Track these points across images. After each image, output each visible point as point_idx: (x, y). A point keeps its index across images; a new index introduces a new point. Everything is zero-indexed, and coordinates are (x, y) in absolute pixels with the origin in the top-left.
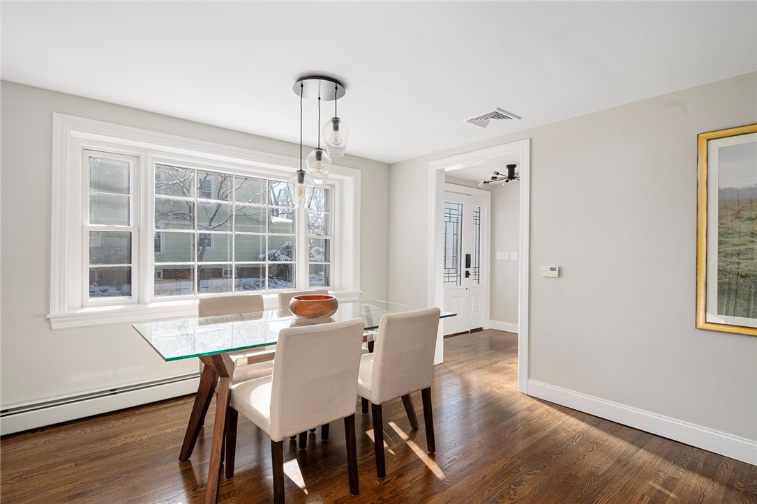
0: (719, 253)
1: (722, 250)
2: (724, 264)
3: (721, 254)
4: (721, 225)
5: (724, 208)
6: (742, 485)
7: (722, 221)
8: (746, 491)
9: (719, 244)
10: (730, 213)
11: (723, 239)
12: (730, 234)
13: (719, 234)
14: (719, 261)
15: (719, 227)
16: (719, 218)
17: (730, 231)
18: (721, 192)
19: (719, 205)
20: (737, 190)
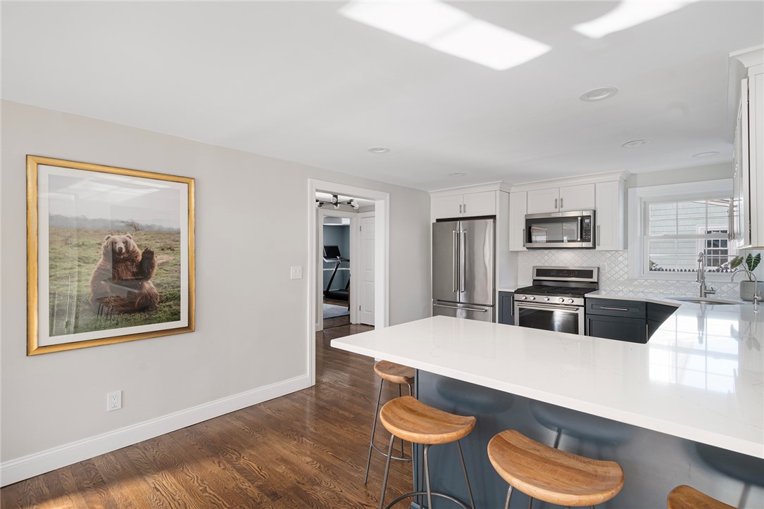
0: (50, 277)
1: (53, 274)
2: (55, 287)
3: (52, 278)
4: (52, 250)
5: (54, 234)
6: (88, 482)
7: (53, 246)
8: (94, 484)
9: (50, 268)
10: (61, 239)
11: (54, 263)
12: (61, 259)
13: (50, 259)
14: (50, 285)
15: (50, 252)
16: (50, 243)
17: (61, 256)
18: (51, 218)
19: (50, 230)
20: (67, 218)
